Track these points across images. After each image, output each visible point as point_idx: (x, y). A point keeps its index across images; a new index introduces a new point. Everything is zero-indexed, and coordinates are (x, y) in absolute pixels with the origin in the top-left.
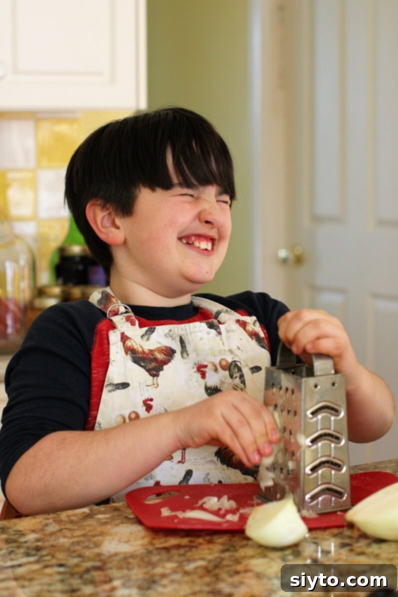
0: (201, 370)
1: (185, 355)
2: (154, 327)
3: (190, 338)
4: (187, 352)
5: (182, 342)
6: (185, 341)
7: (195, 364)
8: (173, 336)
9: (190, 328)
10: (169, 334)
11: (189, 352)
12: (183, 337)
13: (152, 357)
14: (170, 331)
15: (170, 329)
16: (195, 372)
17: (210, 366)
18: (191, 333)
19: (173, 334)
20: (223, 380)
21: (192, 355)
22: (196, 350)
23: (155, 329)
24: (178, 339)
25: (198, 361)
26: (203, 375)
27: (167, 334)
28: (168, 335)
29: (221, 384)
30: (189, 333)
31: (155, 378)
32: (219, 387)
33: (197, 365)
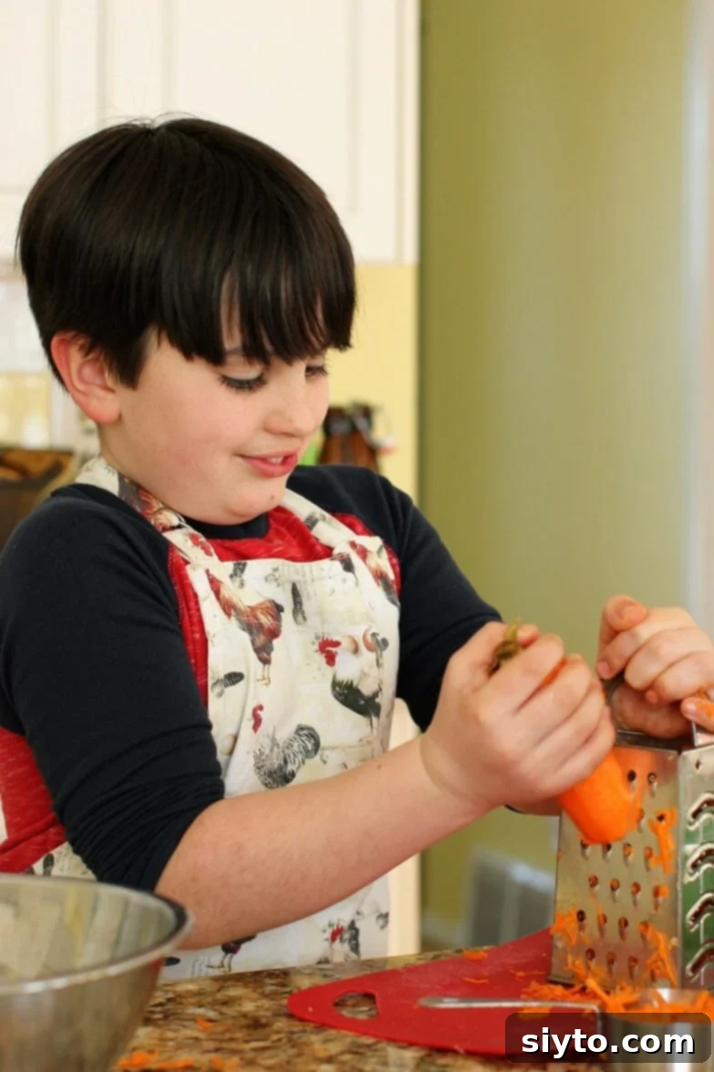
0: (328, 650)
1: (300, 618)
2: (243, 562)
3: (310, 589)
4: (303, 613)
5: (296, 593)
6: (301, 593)
7: (317, 638)
8: (280, 581)
9: (311, 571)
10: (273, 575)
11: (307, 614)
12: (298, 586)
13: (256, 621)
14: (276, 570)
15: (275, 567)
16: (316, 651)
17: (346, 644)
18: (313, 580)
19: (280, 577)
20: (366, 670)
21: (313, 620)
22: (320, 613)
23: (245, 565)
24: (289, 588)
25: (323, 633)
26: (331, 659)
27: (269, 576)
28: (271, 577)
29: (361, 679)
30: (309, 580)
31: (267, 666)
32: (355, 684)
33: (321, 640)
